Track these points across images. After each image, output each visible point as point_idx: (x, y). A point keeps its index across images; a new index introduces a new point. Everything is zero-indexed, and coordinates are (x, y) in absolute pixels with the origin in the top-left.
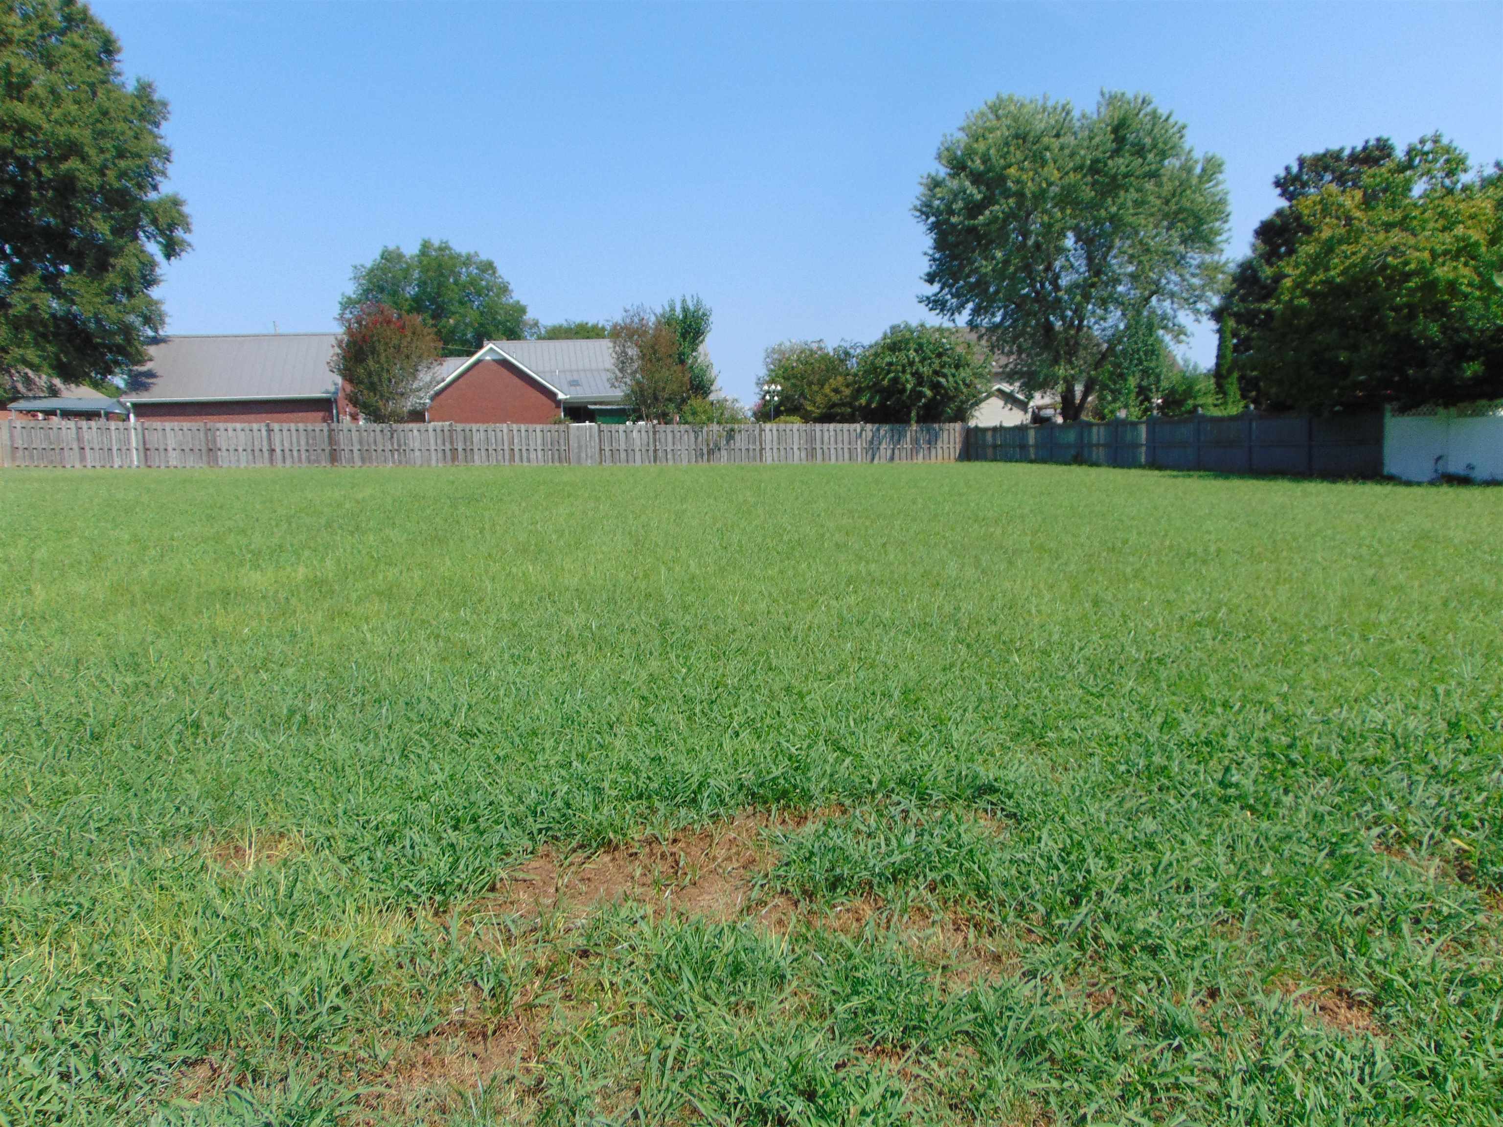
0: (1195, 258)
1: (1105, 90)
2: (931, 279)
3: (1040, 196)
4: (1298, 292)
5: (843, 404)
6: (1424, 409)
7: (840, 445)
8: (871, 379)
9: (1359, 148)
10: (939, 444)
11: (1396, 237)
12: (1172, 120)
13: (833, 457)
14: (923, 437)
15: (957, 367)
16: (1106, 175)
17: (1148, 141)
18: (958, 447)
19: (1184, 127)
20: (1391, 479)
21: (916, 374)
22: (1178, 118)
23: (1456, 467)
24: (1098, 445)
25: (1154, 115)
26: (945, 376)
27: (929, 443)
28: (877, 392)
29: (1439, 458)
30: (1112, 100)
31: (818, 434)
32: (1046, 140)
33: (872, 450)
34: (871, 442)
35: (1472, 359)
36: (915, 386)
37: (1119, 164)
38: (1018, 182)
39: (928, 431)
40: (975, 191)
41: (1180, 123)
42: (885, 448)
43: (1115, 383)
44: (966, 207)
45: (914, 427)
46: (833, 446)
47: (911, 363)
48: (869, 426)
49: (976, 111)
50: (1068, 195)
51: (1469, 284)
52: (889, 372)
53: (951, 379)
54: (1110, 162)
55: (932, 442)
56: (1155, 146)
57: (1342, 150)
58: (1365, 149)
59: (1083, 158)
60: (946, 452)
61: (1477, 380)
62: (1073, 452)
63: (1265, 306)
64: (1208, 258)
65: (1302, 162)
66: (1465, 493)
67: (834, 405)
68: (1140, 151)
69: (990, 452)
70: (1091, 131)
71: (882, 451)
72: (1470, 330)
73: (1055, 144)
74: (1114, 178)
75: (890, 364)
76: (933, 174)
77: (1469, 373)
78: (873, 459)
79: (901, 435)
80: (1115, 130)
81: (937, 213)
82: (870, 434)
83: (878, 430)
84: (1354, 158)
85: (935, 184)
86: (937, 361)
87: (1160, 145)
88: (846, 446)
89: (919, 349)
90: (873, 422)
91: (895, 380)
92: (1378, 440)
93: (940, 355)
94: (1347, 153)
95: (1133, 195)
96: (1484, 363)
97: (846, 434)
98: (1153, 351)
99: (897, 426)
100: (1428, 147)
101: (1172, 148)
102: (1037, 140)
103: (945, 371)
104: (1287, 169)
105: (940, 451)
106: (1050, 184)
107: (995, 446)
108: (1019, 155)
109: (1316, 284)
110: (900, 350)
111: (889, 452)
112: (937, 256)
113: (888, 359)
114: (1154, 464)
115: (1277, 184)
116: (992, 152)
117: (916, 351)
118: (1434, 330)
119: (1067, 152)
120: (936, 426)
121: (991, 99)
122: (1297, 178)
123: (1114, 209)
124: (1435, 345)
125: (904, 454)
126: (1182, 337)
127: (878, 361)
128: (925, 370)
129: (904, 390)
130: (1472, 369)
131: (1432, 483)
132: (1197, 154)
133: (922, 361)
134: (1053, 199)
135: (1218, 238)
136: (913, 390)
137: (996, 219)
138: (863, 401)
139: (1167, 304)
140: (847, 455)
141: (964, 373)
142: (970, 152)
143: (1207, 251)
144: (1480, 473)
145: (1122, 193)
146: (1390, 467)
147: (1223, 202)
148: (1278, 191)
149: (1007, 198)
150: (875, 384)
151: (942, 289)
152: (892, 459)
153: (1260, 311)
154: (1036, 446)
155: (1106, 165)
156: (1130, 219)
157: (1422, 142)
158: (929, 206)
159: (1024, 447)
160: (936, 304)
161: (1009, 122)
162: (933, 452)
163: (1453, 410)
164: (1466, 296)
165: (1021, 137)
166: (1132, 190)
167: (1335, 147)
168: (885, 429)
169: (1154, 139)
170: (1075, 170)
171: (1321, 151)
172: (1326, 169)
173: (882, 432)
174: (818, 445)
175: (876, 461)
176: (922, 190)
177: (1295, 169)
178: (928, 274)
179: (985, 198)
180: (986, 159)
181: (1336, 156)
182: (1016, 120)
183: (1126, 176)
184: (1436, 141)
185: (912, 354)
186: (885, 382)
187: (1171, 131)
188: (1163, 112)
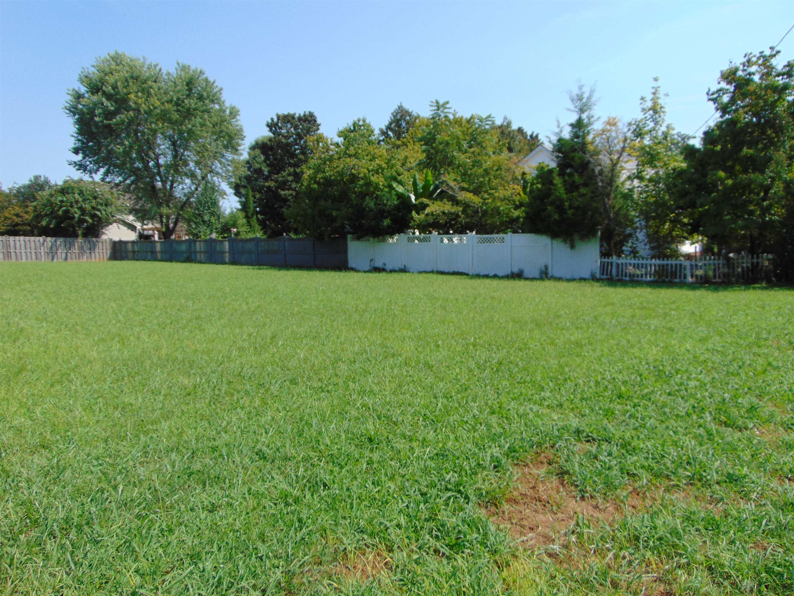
0: (229, 156)
1: (180, 62)
2: (76, 151)
3: (149, 113)
4: (312, 182)
5: (24, 224)
6: (366, 238)
7: (29, 250)
8: (48, 210)
9: (302, 115)
10: (97, 250)
11: (354, 161)
12: (215, 85)
13: (24, 258)
14: (86, 246)
15: (106, 205)
16: (183, 107)
17: (205, 94)
18: (109, 252)
19: (221, 89)
20: (353, 269)
21: (81, 208)
22: (219, 84)
23: (379, 264)
24: (200, 252)
25: (206, 80)
26: (99, 210)
27: (90, 249)
28: (53, 218)
29: (371, 260)
30: (184, 68)
31: (12, 243)
32: (150, 83)
33: (52, 254)
34: (51, 248)
35: (387, 217)
36: (80, 215)
37: (191, 103)
38: (136, 103)
39: (89, 242)
40: (109, 105)
41: (219, 86)
42: (61, 252)
43: (196, 218)
44: (104, 113)
45: (80, 240)
46: (23, 251)
47: (77, 202)
48: (49, 239)
49: (102, 58)
50: (165, 115)
51: (383, 185)
52: (61, 207)
53: (103, 212)
54: (186, 101)
55: (92, 248)
56: (208, 97)
57: (295, 114)
58: (305, 115)
59: (172, 97)
60: (101, 254)
61: (389, 227)
62: (185, 255)
63: (267, 184)
64: (236, 157)
65: (278, 117)
66: (382, 275)
67: (17, 225)
68: (201, 98)
69: (130, 255)
70: (175, 83)
71: (59, 254)
72: (385, 205)
73: (155, 86)
74: (189, 109)
75: (62, 201)
76: (77, 89)
77: (385, 224)
78: (53, 259)
79: (71, 245)
80: (188, 84)
81: (82, 113)
82: (50, 244)
83: (56, 241)
84: (300, 119)
85: (78, 96)
86: (94, 201)
87: (211, 97)
88: (33, 251)
89: (81, 193)
90: (52, 236)
91: (67, 212)
92: (345, 252)
93: (95, 198)
94: (297, 115)
95: (199, 120)
96: (391, 220)
97: (33, 244)
98: (215, 203)
99: (68, 239)
100: (361, 123)
101: (217, 99)
102: (145, 82)
103: (99, 207)
104: (272, 120)
105: (97, 254)
106: (155, 108)
107: (134, 252)
108: (135, 89)
109: (320, 179)
110: (68, 193)
111: (64, 255)
112: (80, 138)
113: (60, 198)
114: (234, 262)
115: (268, 126)
116: (119, 84)
117: (79, 194)
118: (372, 205)
119: (162, 91)
120: (94, 239)
121: (112, 53)
122: (277, 124)
123: (190, 126)
124: (371, 210)
125: (74, 256)
126: (225, 196)
127: (53, 199)
128: (87, 206)
129: (74, 218)
130: (387, 222)
131: (369, 271)
132: (227, 104)
133: (84, 200)
134: (156, 116)
135: (239, 148)
136: (79, 218)
137: (123, 121)
138: (44, 223)
139: (215, 178)
140: (34, 256)
141: (109, 209)
142: (102, 81)
143: (235, 154)
144: (388, 267)
145: (193, 118)
146: (351, 264)
147: (241, 130)
148: (268, 129)
149: (128, 111)
150: (52, 213)
151: (84, 158)
152: (66, 259)
153: (264, 186)
154: (162, 252)
155: (183, 102)
156: (198, 133)
157: (359, 121)
158: (76, 108)
159: (153, 252)
160: (81, 167)
161: (127, 68)
162: (93, 254)
163: (376, 239)
164: (382, 190)
165: (136, 78)
166: (198, 117)
167: (292, 112)
168: (60, 241)
169: (207, 93)
170: (168, 102)
171: (286, 113)
172: (289, 121)
173: (58, 243)
174: (12, 250)
175: (55, 260)
176: (69, 98)
177: (275, 120)
178: (75, 149)
179: (116, 109)
180: (115, 87)
181: (293, 117)
182: (131, 68)
183: (195, 109)
184: (364, 121)
185: (77, 196)
186: (60, 213)
187: (215, 90)
188: (211, 79)
